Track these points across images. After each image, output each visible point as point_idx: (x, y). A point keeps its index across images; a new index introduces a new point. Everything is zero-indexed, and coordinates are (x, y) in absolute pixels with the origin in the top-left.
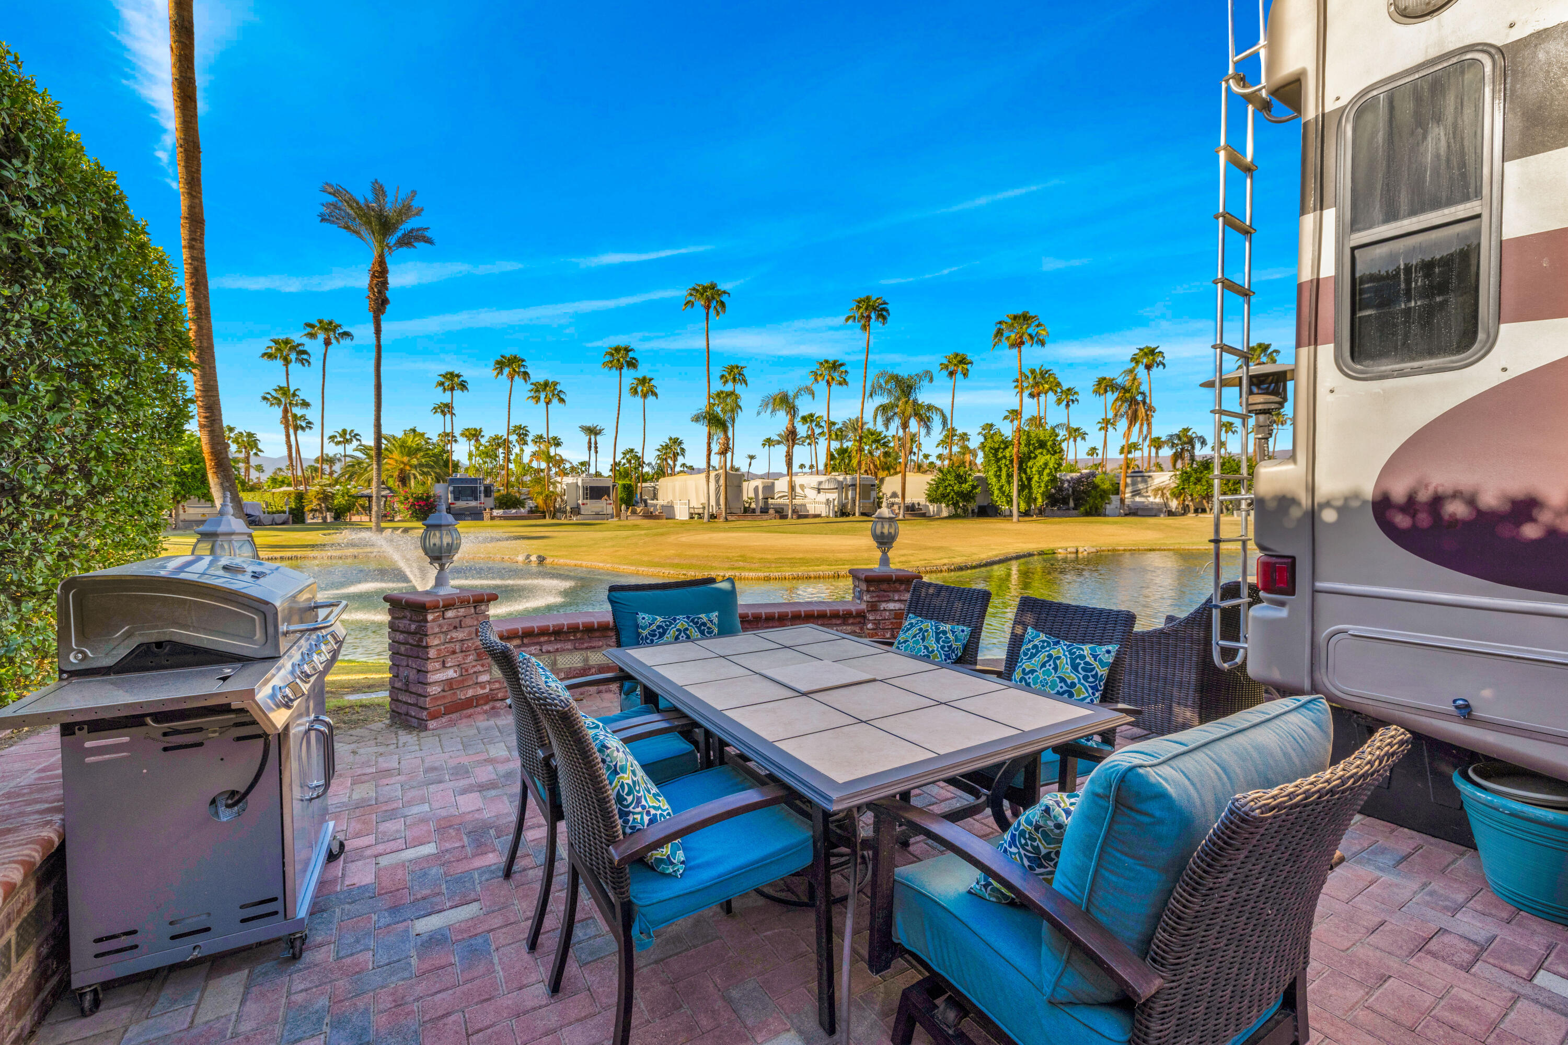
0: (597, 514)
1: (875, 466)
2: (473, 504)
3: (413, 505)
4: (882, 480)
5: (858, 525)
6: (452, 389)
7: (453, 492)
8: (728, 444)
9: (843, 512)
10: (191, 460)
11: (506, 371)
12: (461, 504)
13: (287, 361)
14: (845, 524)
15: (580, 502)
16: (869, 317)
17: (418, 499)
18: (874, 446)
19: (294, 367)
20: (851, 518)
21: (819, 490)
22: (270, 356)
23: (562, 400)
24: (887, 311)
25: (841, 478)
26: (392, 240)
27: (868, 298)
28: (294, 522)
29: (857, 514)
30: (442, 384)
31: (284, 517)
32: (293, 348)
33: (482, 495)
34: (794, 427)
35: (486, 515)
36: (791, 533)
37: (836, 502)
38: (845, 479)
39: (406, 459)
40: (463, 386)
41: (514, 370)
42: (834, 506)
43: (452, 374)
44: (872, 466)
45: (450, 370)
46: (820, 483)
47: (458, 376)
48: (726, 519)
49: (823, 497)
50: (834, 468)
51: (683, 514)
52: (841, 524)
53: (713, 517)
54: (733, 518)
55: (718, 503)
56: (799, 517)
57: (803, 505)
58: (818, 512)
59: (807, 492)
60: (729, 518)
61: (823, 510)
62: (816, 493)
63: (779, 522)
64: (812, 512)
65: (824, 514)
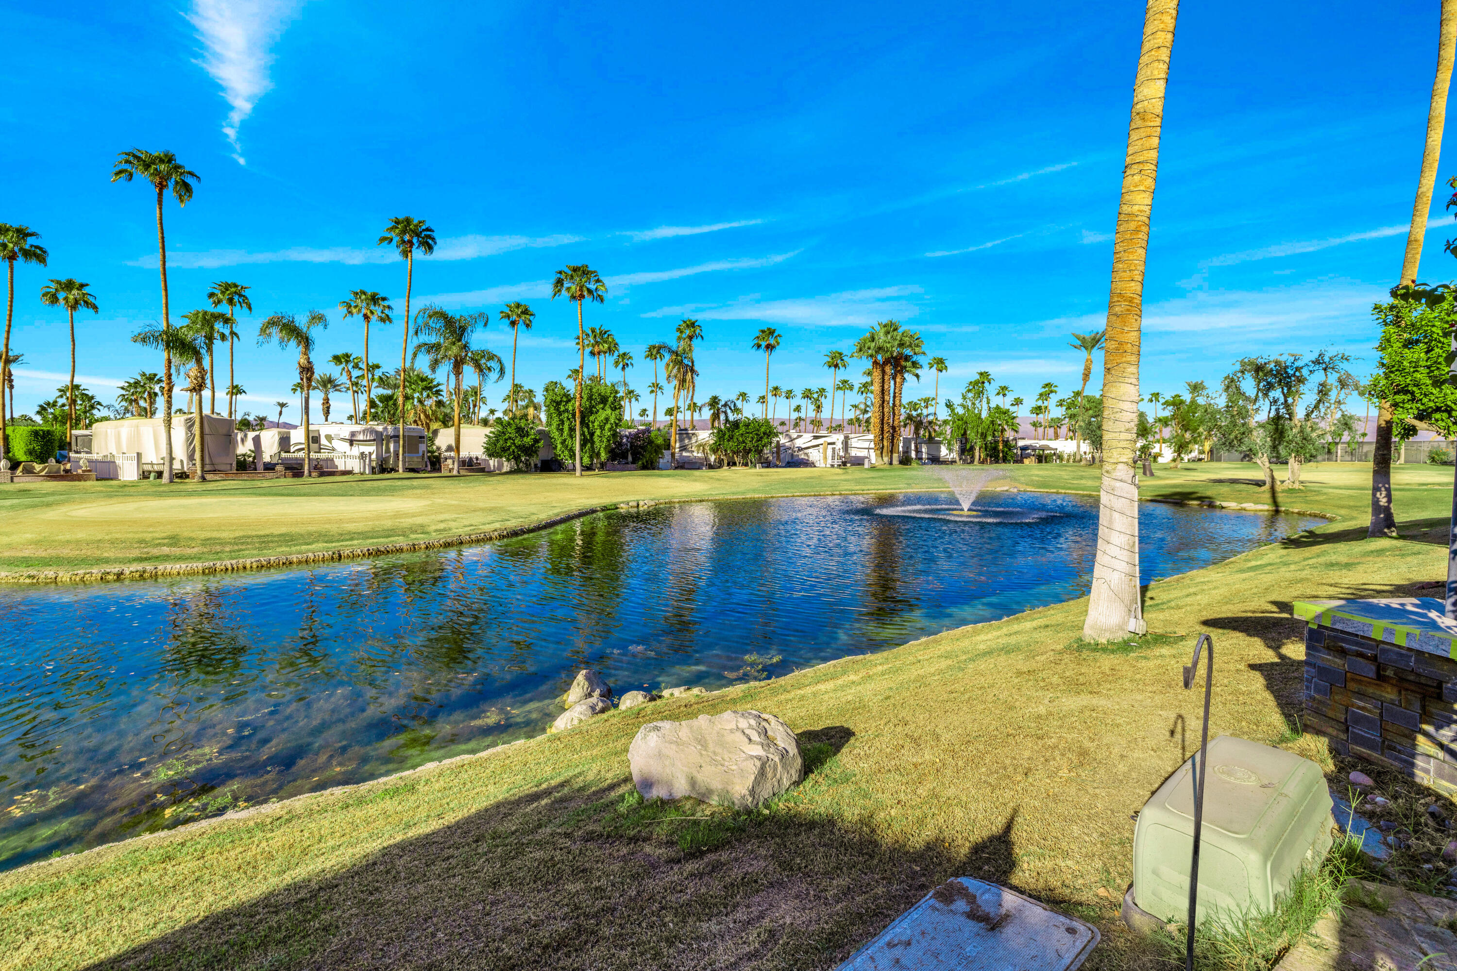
1: (427, 416)
4: (435, 432)
5: (399, 483)
8: (203, 378)
9: (383, 468)
14: (385, 482)
16: (409, 243)
18: (425, 394)
20: (393, 475)
21: (351, 443)
24: (434, 238)
25: (380, 428)
27: (407, 221)
29: (401, 470)
34: (309, 362)
36: (304, 495)
37: (374, 457)
38: (385, 429)
42: (370, 460)
44: (422, 416)
46: (353, 434)
48: (204, 479)
49: (356, 450)
50: (375, 417)
51: (129, 473)
52: (379, 482)
53: (183, 476)
54: (217, 477)
55: (191, 457)
56: (322, 474)
57: (327, 460)
58: (349, 468)
59: (336, 443)
60: (208, 477)
61: (355, 465)
62: (347, 444)
63: (290, 481)
64: (341, 467)
65: (356, 470)
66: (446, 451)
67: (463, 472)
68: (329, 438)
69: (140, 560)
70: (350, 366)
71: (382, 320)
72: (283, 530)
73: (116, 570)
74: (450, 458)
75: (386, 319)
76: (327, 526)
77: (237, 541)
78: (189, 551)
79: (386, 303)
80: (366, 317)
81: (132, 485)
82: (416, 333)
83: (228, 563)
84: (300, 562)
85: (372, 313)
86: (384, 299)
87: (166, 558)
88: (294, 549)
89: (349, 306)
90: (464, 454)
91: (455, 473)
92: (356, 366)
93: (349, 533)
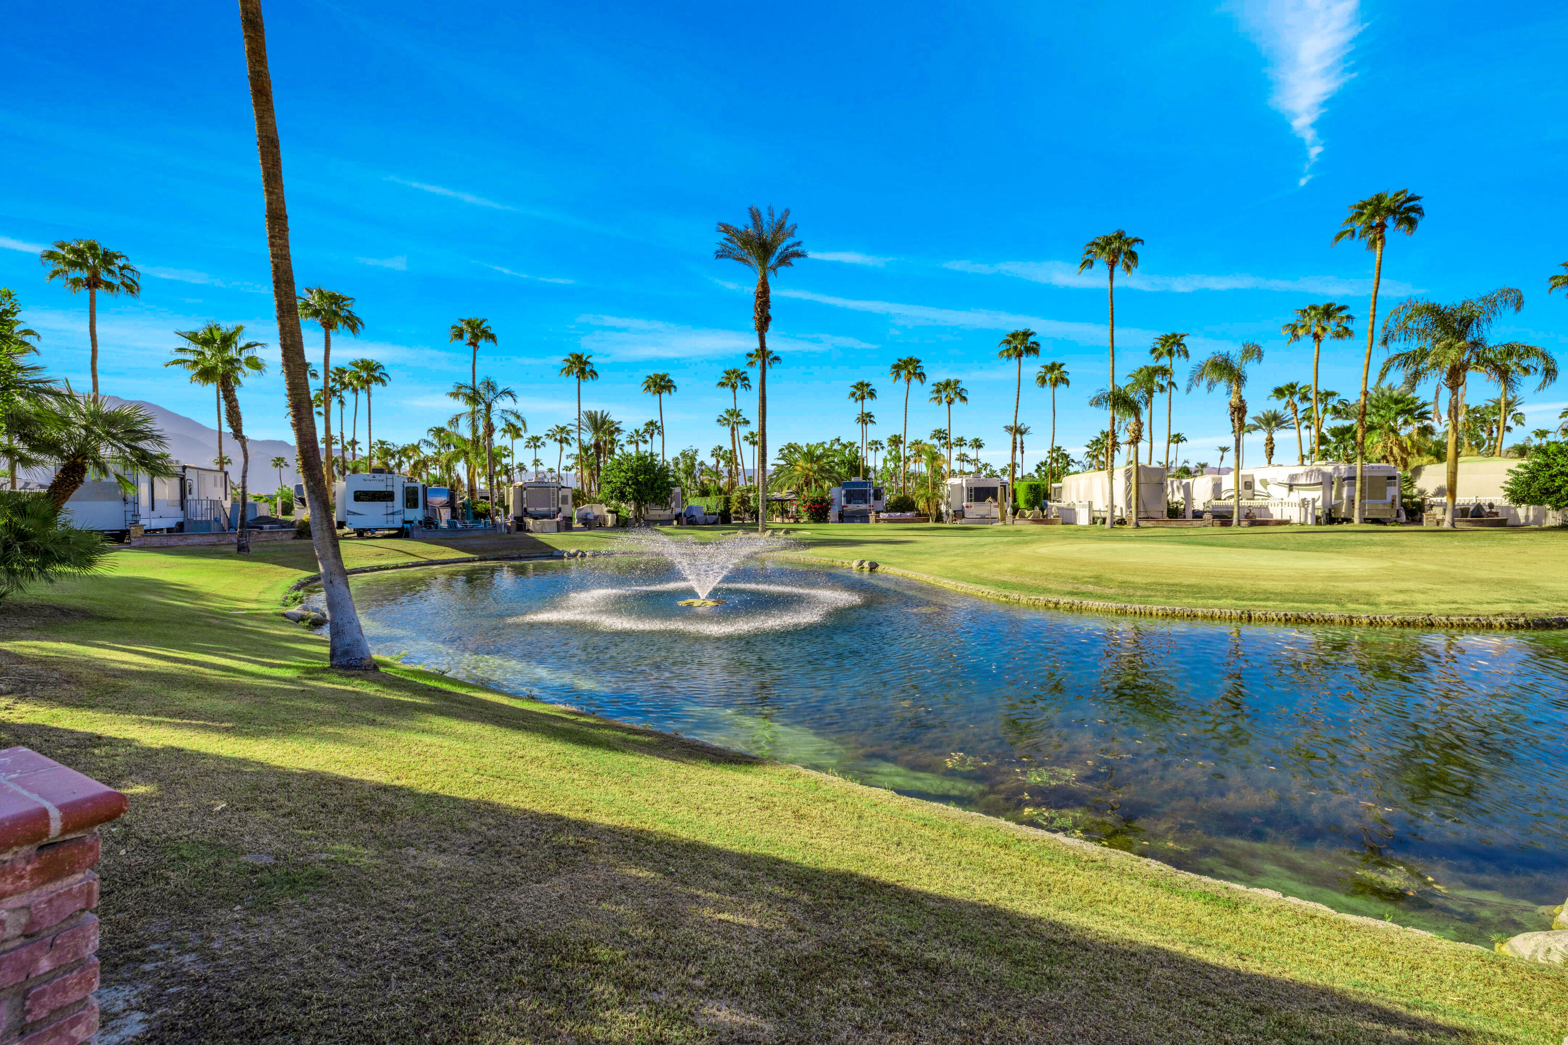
0: (983, 517)
1: (1403, 449)
2: (863, 506)
3: (810, 508)
4: (1417, 471)
5: (1353, 537)
6: (863, 398)
7: (846, 496)
8: (1140, 431)
9: (1331, 517)
10: (645, 472)
11: (903, 373)
12: (852, 507)
13: (734, 387)
14: (1331, 535)
15: (964, 504)
16: (1382, 226)
17: (814, 502)
18: (1400, 420)
19: (740, 390)
20: (1345, 526)
21: (1291, 487)
22: (722, 384)
23: (964, 399)
24: (1419, 210)
25: (1329, 469)
26: (773, 261)
27: (1379, 198)
28: (723, 523)
29: (1356, 520)
30: (853, 394)
31: (714, 517)
32: (738, 376)
33: (872, 498)
34: (1241, 401)
35: (872, 517)
36: (1229, 546)
37: (1319, 504)
38: (1336, 469)
39: (809, 465)
40: (872, 394)
41: (909, 372)
42: (1314, 508)
43: (862, 384)
44: (1396, 450)
45: (860, 380)
46: (1293, 477)
47: (868, 385)
48: (1138, 525)
49: (1297, 496)
50: (1325, 455)
51: (1083, 519)
52: (1323, 535)
53: (1122, 522)
54: (1149, 524)
55: (1129, 505)
56: (1254, 523)
57: (1261, 507)
58: (1286, 517)
59: (1272, 489)
60: (1142, 523)
61: (1294, 514)
62: (1286, 490)
63: (1218, 529)
64: (1277, 516)
65: (1295, 519)
66: (1435, 495)
67: (1459, 525)
68: (1265, 483)
69: (1072, 593)
70: (1296, 399)
71: (1339, 336)
72: (1193, 581)
73: (1055, 600)
74: (1441, 504)
75: (1345, 333)
76: (1240, 581)
77: (1148, 587)
78: (1108, 591)
79: (1344, 313)
80: (1316, 336)
81: (1084, 529)
82: (1385, 342)
83: (1137, 607)
84: (1205, 617)
85: (1324, 329)
86: (1341, 309)
87: (1090, 595)
88: (1200, 602)
89: (1294, 328)
90: (1465, 498)
91: (1446, 525)
92: (1305, 398)
93: (1265, 592)
